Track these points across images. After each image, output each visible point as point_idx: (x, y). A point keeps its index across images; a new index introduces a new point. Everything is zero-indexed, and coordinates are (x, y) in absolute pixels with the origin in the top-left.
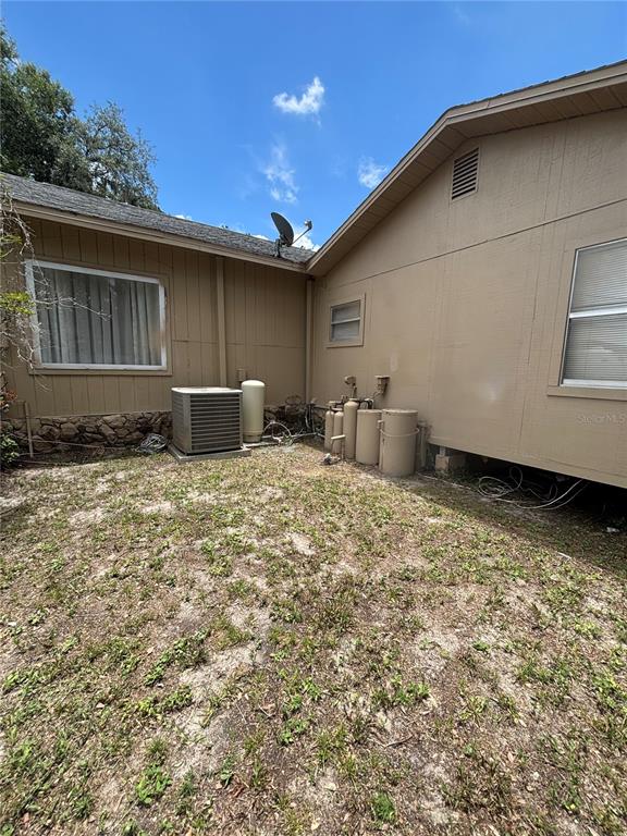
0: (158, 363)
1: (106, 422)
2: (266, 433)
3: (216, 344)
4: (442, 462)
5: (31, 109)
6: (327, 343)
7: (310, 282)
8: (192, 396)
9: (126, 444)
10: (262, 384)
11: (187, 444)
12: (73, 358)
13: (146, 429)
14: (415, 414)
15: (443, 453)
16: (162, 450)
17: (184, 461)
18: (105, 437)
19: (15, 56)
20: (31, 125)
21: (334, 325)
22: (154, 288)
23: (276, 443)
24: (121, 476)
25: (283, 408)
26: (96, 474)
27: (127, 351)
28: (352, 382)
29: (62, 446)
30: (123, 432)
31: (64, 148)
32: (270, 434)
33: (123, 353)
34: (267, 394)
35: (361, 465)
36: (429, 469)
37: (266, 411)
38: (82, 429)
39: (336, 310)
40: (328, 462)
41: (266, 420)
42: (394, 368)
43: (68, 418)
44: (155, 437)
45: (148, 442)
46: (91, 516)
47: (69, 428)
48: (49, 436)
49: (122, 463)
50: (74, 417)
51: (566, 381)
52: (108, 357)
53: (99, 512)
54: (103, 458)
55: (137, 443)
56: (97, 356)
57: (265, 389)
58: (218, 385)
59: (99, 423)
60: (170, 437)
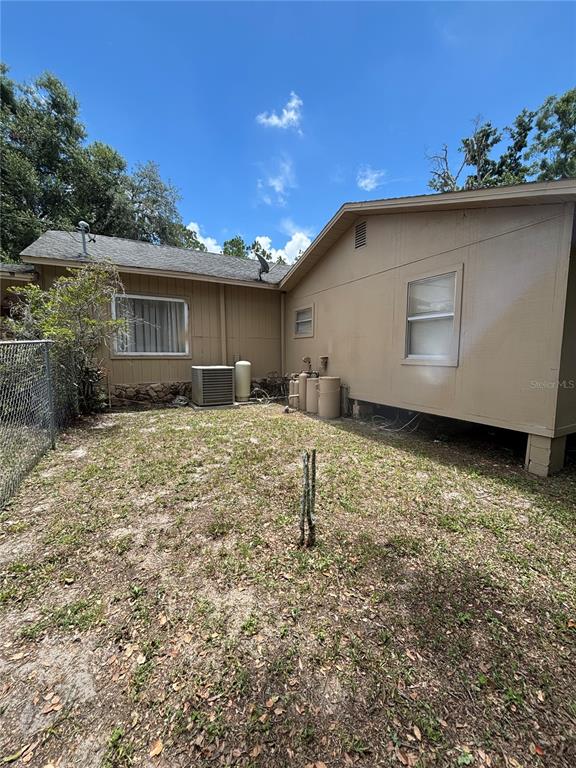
0: (184, 351)
1: (152, 388)
2: (252, 396)
3: (220, 337)
4: (356, 409)
5: (95, 172)
6: (294, 336)
7: (283, 295)
8: (203, 370)
9: (163, 402)
10: (249, 363)
11: (200, 400)
12: (134, 349)
13: (175, 392)
14: (339, 379)
15: (356, 403)
16: (185, 406)
17: (198, 410)
18: (151, 397)
19: (86, 136)
20: (95, 183)
21: (298, 324)
22: (181, 305)
23: (258, 402)
24: (162, 416)
25: (265, 380)
26: (148, 416)
27: (165, 343)
28: (308, 360)
29: (127, 402)
30: (162, 394)
31: (117, 197)
32: (254, 397)
33: (162, 345)
34: (252, 370)
35: (309, 414)
36: (350, 415)
37: (252, 382)
38: (138, 392)
39: (299, 314)
40: (287, 411)
41: (252, 387)
42: (330, 351)
43: (130, 384)
44: (181, 398)
45: (177, 401)
46: (150, 430)
47: (131, 392)
48: (119, 396)
49: (162, 411)
50: (134, 385)
51: (409, 356)
52: (154, 348)
53: (153, 429)
54: (150, 409)
55: (170, 401)
56: (147, 347)
57: (251, 367)
58: (221, 365)
59: (148, 388)
60: (190, 399)
